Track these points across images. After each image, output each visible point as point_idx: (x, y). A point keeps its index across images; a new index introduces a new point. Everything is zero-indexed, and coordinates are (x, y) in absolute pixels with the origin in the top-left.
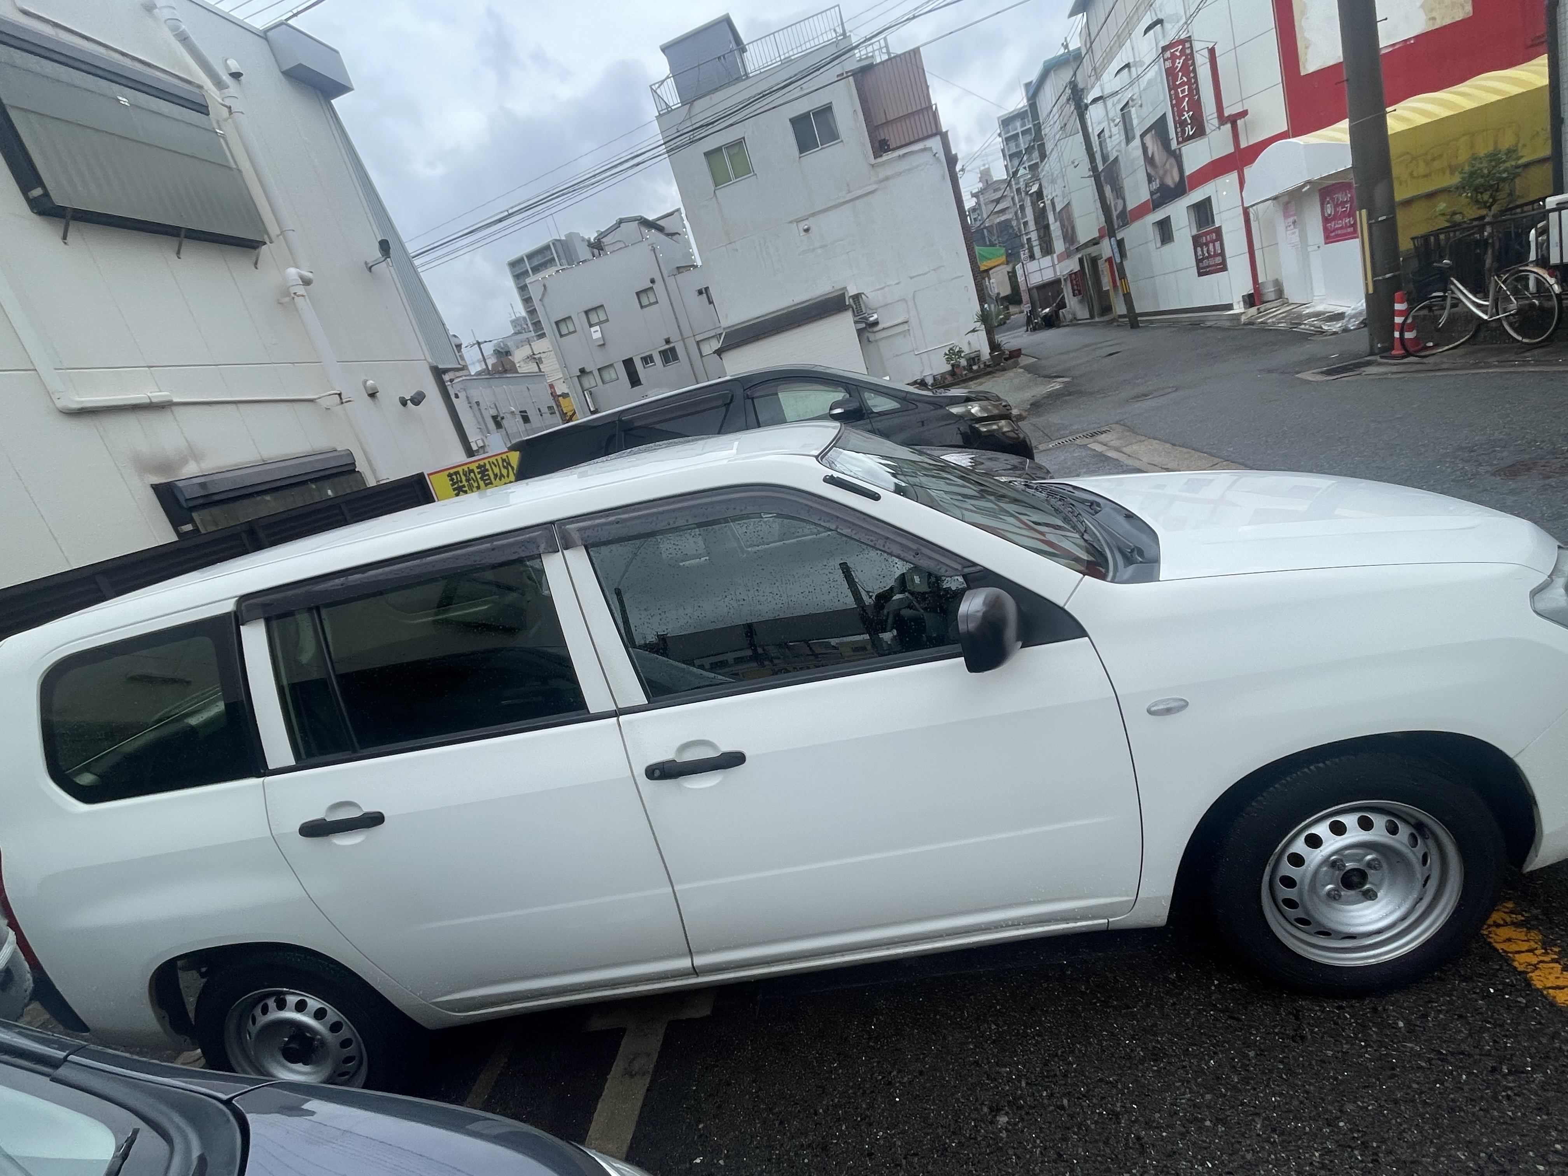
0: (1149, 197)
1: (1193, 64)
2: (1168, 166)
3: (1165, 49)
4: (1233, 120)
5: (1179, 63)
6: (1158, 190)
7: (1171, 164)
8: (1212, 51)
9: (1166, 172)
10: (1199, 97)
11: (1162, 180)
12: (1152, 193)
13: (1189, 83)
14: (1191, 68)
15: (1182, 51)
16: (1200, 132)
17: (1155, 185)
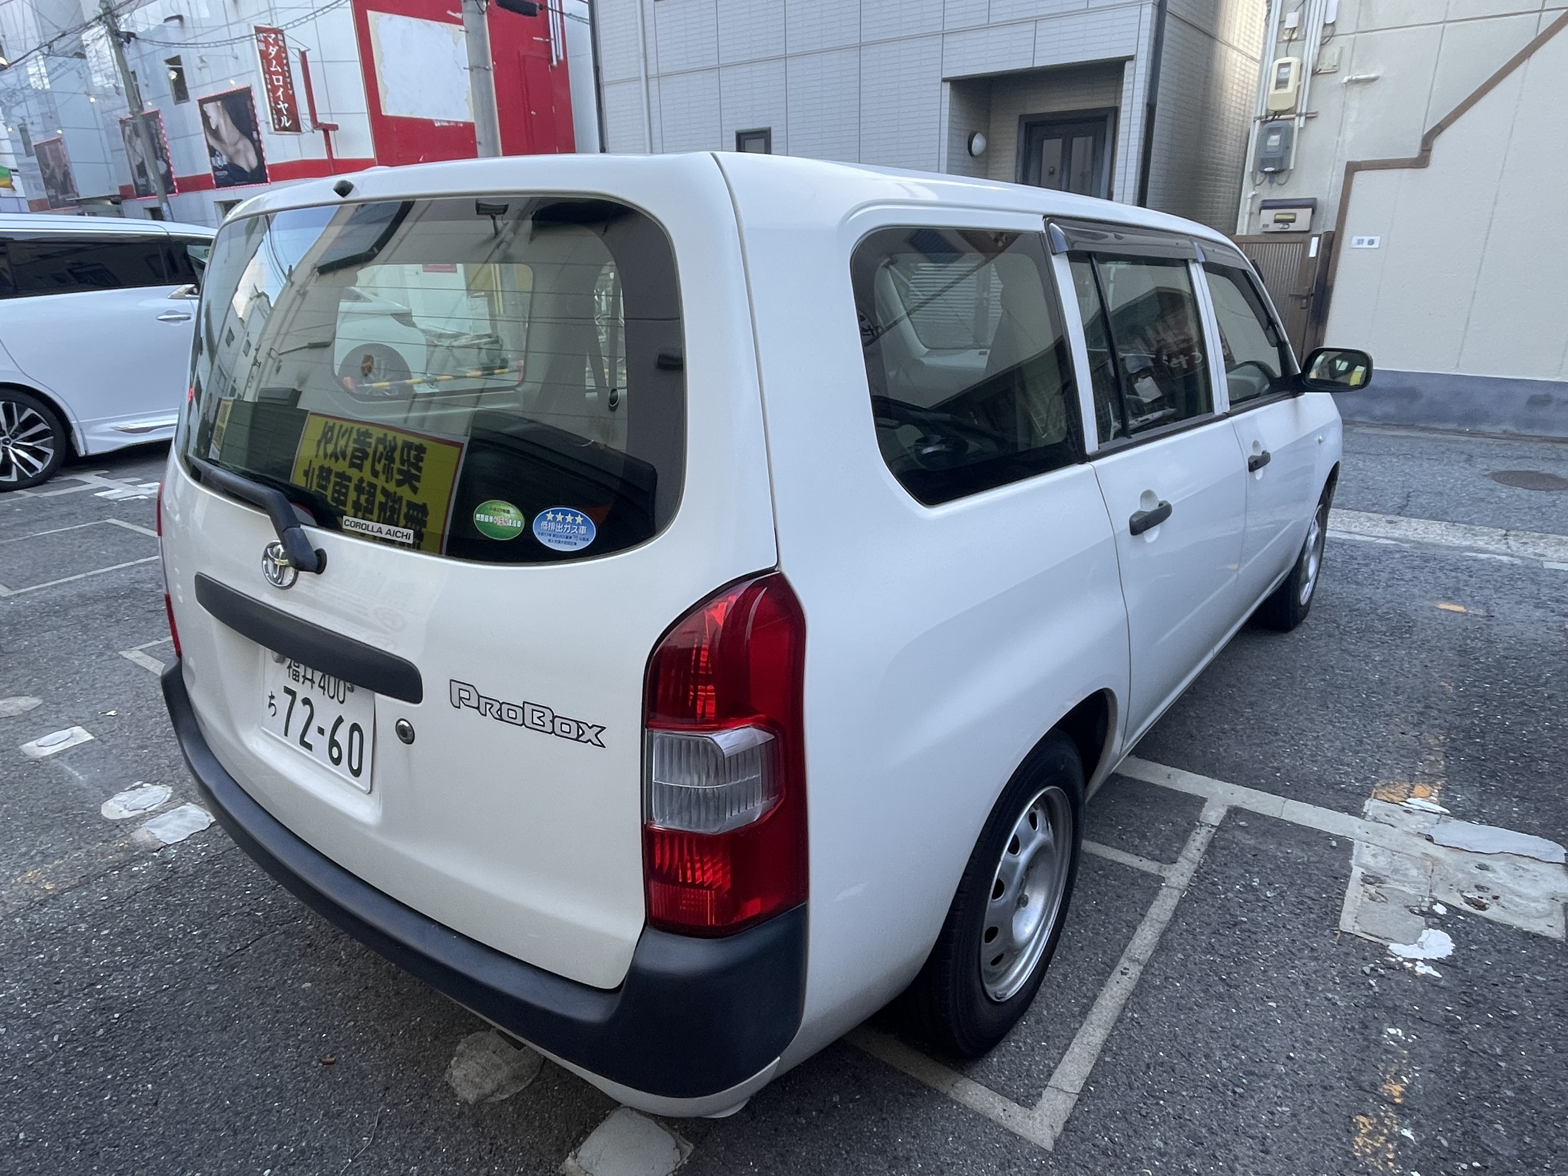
0: (210, 171)
1: (286, 58)
2: (240, 146)
3: (258, 30)
4: (327, 129)
5: (273, 51)
6: (225, 168)
7: (245, 146)
8: (303, 55)
9: (238, 152)
10: (293, 92)
11: (230, 158)
12: (215, 169)
13: (282, 74)
14: (285, 61)
15: (276, 40)
16: (296, 127)
17: (222, 161)
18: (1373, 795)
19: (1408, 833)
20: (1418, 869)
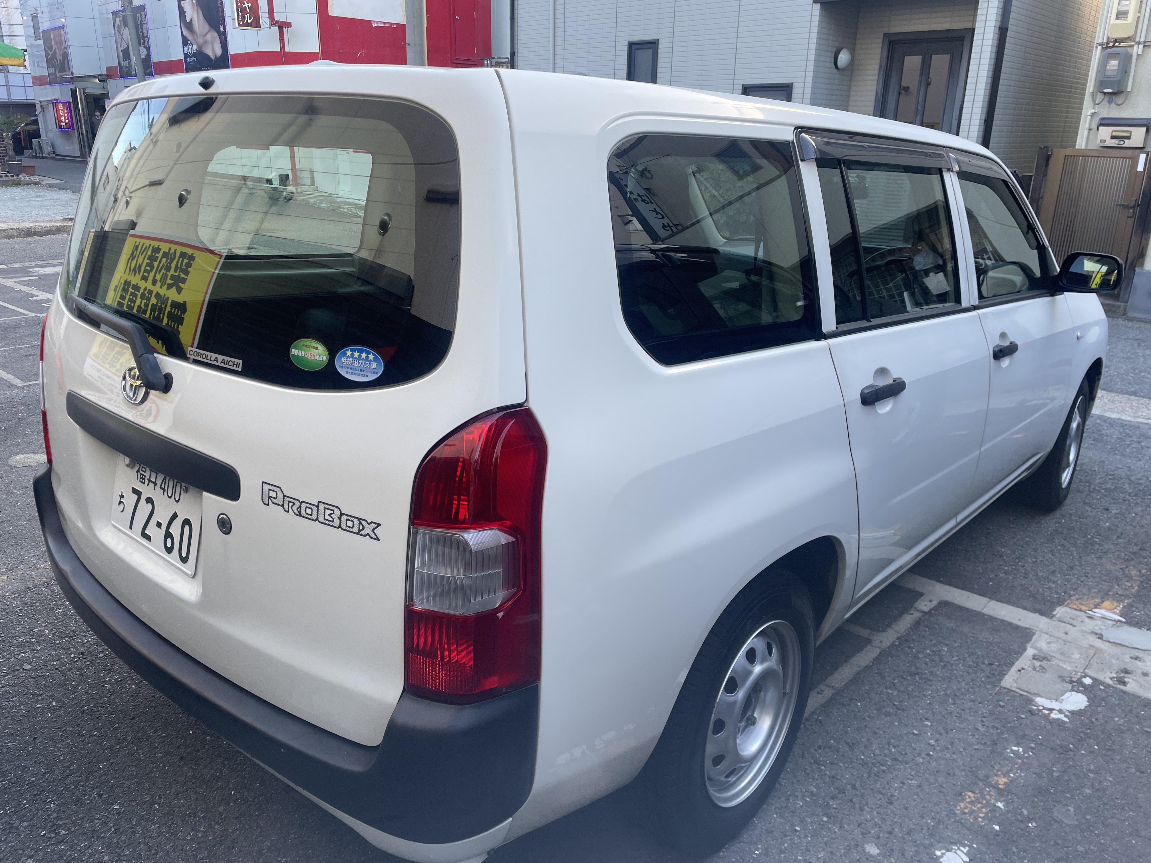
0: (182, 58)
2: (209, 37)
4: (282, 26)
6: (194, 55)
7: (212, 37)
9: (206, 42)
12: (186, 55)
16: (256, 24)
18: (1066, 604)
19: (1083, 631)
20: (1081, 654)
